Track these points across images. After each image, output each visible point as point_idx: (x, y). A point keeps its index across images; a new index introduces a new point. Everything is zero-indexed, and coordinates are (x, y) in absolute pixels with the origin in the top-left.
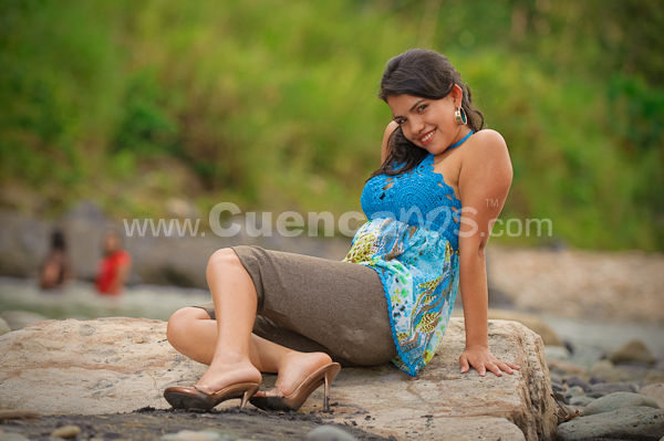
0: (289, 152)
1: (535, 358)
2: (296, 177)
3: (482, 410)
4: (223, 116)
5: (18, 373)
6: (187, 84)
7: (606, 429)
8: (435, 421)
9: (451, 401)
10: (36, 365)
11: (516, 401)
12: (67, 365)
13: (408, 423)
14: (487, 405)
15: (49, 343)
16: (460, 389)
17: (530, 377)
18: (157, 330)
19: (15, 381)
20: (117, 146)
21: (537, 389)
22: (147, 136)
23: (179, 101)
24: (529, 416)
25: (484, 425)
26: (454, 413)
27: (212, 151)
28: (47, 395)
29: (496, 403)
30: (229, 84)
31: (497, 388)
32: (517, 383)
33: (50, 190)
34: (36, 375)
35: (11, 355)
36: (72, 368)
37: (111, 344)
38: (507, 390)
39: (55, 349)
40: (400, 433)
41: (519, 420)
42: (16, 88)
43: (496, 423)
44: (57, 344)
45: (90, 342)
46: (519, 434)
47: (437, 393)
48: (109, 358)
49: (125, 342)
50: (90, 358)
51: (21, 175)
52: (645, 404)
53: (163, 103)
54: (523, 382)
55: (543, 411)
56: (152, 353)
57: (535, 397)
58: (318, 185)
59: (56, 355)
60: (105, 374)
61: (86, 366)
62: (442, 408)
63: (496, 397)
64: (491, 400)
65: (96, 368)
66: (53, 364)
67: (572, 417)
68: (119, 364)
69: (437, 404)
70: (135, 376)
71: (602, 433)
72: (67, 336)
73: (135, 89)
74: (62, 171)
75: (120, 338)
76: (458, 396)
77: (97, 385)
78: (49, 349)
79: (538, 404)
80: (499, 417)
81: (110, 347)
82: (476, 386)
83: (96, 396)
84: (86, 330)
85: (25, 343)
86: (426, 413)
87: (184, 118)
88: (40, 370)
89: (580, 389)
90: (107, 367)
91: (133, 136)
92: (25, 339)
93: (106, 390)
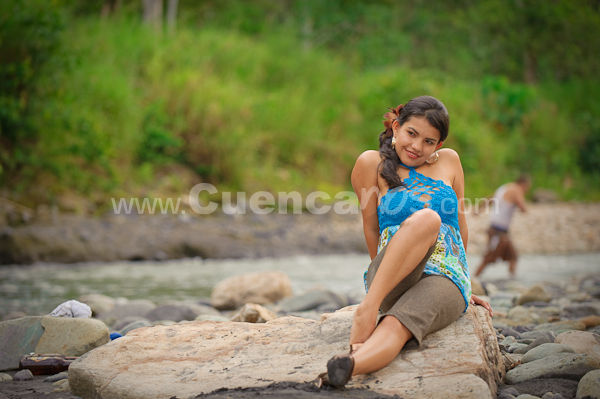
0: (262, 153)
1: (487, 327)
2: (268, 170)
3: (456, 370)
4: (213, 132)
5: (126, 368)
6: (186, 112)
7: (540, 373)
8: (424, 380)
9: (434, 365)
10: (138, 361)
11: (479, 361)
12: (160, 359)
13: (405, 383)
14: (460, 365)
15: (146, 345)
16: (439, 355)
17: (485, 341)
18: (220, 328)
19: (125, 374)
20: (140, 159)
21: (491, 349)
22: (160, 150)
23: (181, 124)
24: (489, 370)
25: (459, 381)
26: (436, 373)
27: (207, 157)
28: (149, 383)
29: (466, 363)
30: (215, 109)
31: (464, 352)
32: (478, 348)
33: (96, 196)
34: (140, 369)
35: (119, 355)
36: (164, 362)
37: (189, 341)
38: (473, 353)
39: (150, 348)
40: (401, 392)
41: (482, 374)
42: (66, 126)
43: (468, 378)
44: (151, 345)
45: (174, 342)
46: (485, 384)
47: (423, 359)
48: (189, 352)
49: (199, 339)
50: (175, 353)
51: (74, 187)
52: (565, 351)
53: (170, 126)
54: (482, 346)
55: (497, 363)
56: (219, 346)
57: (490, 355)
58: (284, 174)
59: (151, 353)
60: (188, 364)
61: (173, 359)
62: (427, 370)
63: (465, 359)
64: (462, 361)
65: (181, 360)
66: (150, 359)
67: (515, 366)
68: (196, 356)
69: (424, 368)
70: (208, 364)
71: (538, 375)
72: (157, 338)
73: (149, 118)
74: (103, 182)
75: (194, 337)
76: (438, 361)
77: (184, 373)
78: (146, 349)
79: (493, 360)
80: (469, 373)
81: (188, 344)
82: (450, 352)
83: (183, 381)
84: (170, 333)
85: (128, 346)
86: (417, 375)
87: (184, 135)
88: (142, 365)
89: (513, 338)
90: (188, 359)
91: (151, 152)
92: (128, 343)
93: (189, 376)
